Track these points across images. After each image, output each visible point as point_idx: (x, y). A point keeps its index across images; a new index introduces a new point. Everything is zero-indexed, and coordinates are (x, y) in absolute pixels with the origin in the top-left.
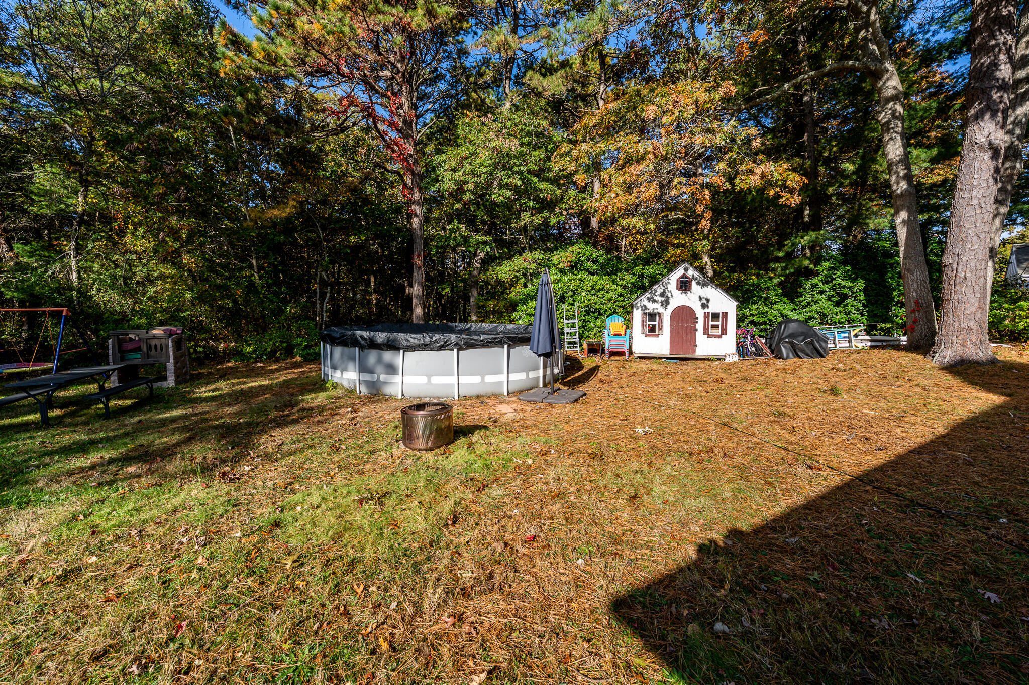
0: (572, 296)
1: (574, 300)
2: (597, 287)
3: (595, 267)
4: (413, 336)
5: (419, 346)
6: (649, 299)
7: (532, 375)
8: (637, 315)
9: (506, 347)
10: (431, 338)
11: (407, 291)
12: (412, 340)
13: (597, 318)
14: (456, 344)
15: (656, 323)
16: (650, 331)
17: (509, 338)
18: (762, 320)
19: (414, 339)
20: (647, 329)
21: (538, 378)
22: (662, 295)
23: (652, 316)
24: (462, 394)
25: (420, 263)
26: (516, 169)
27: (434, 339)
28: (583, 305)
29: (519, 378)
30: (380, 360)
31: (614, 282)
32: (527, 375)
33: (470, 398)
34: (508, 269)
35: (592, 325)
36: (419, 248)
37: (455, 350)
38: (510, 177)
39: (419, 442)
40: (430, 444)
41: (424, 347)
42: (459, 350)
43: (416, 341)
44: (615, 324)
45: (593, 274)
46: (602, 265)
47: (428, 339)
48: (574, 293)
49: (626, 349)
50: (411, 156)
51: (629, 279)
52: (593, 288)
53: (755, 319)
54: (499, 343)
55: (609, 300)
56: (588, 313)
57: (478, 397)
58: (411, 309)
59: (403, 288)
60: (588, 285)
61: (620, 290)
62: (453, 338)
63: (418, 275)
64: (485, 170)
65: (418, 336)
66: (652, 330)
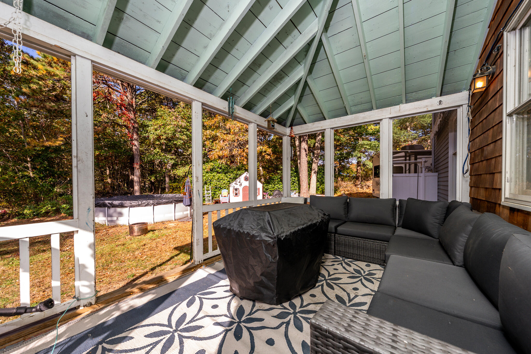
0: (210, 182)
1: (211, 184)
2: (220, 179)
3: (220, 170)
4: (133, 202)
5: (136, 205)
6: (235, 184)
7: (185, 213)
8: (231, 189)
9: (174, 204)
10: (142, 202)
11: (131, 177)
12: (133, 203)
13: (219, 190)
14: (153, 204)
15: (238, 192)
16: (235, 195)
17: (175, 201)
18: (272, 190)
19: (134, 203)
20: (234, 194)
21: (188, 214)
22: (239, 182)
23: (236, 190)
24: (155, 221)
25: (138, 167)
26: (185, 133)
27: (143, 202)
28: (214, 185)
29: (179, 214)
30: (115, 211)
31: (227, 177)
32: (183, 213)
33: (159, 223)
34: (182, 172)
35: (217, 193)
36: (137, 159)
37: (152, 206)
38: (182, 136)
39: (136, 234)
40: (139, 234)
41: (139, 205)
42: (154, 205)
43: (135, 204)
44: (224, 192)
45: (220, 173)
46: (224, 170)
47: (140, 203)
48: (211, 181)
49: (228, 201)
50: (132, 119)
51: (232, 176)
52: (218, 179)
53: (271, 190)
54: (171, 202)
55: (224, 183)
56: (216, 188)
57: (162, 222)
58: (133, 187)
59: (128, 176)
60: (217, 177)
61: (228, 179)
62: (151, 202)
63: (137, 172)
64: (170, 132)
65: (136, 202)
66: (236, 194)
